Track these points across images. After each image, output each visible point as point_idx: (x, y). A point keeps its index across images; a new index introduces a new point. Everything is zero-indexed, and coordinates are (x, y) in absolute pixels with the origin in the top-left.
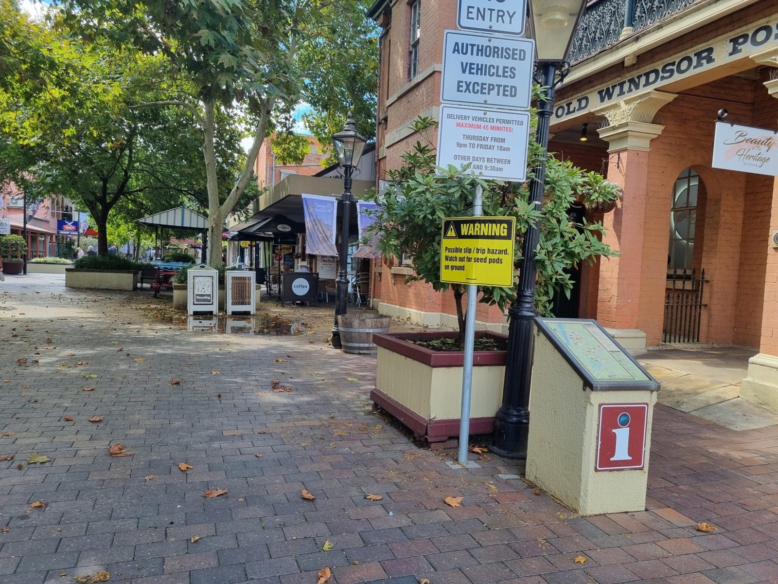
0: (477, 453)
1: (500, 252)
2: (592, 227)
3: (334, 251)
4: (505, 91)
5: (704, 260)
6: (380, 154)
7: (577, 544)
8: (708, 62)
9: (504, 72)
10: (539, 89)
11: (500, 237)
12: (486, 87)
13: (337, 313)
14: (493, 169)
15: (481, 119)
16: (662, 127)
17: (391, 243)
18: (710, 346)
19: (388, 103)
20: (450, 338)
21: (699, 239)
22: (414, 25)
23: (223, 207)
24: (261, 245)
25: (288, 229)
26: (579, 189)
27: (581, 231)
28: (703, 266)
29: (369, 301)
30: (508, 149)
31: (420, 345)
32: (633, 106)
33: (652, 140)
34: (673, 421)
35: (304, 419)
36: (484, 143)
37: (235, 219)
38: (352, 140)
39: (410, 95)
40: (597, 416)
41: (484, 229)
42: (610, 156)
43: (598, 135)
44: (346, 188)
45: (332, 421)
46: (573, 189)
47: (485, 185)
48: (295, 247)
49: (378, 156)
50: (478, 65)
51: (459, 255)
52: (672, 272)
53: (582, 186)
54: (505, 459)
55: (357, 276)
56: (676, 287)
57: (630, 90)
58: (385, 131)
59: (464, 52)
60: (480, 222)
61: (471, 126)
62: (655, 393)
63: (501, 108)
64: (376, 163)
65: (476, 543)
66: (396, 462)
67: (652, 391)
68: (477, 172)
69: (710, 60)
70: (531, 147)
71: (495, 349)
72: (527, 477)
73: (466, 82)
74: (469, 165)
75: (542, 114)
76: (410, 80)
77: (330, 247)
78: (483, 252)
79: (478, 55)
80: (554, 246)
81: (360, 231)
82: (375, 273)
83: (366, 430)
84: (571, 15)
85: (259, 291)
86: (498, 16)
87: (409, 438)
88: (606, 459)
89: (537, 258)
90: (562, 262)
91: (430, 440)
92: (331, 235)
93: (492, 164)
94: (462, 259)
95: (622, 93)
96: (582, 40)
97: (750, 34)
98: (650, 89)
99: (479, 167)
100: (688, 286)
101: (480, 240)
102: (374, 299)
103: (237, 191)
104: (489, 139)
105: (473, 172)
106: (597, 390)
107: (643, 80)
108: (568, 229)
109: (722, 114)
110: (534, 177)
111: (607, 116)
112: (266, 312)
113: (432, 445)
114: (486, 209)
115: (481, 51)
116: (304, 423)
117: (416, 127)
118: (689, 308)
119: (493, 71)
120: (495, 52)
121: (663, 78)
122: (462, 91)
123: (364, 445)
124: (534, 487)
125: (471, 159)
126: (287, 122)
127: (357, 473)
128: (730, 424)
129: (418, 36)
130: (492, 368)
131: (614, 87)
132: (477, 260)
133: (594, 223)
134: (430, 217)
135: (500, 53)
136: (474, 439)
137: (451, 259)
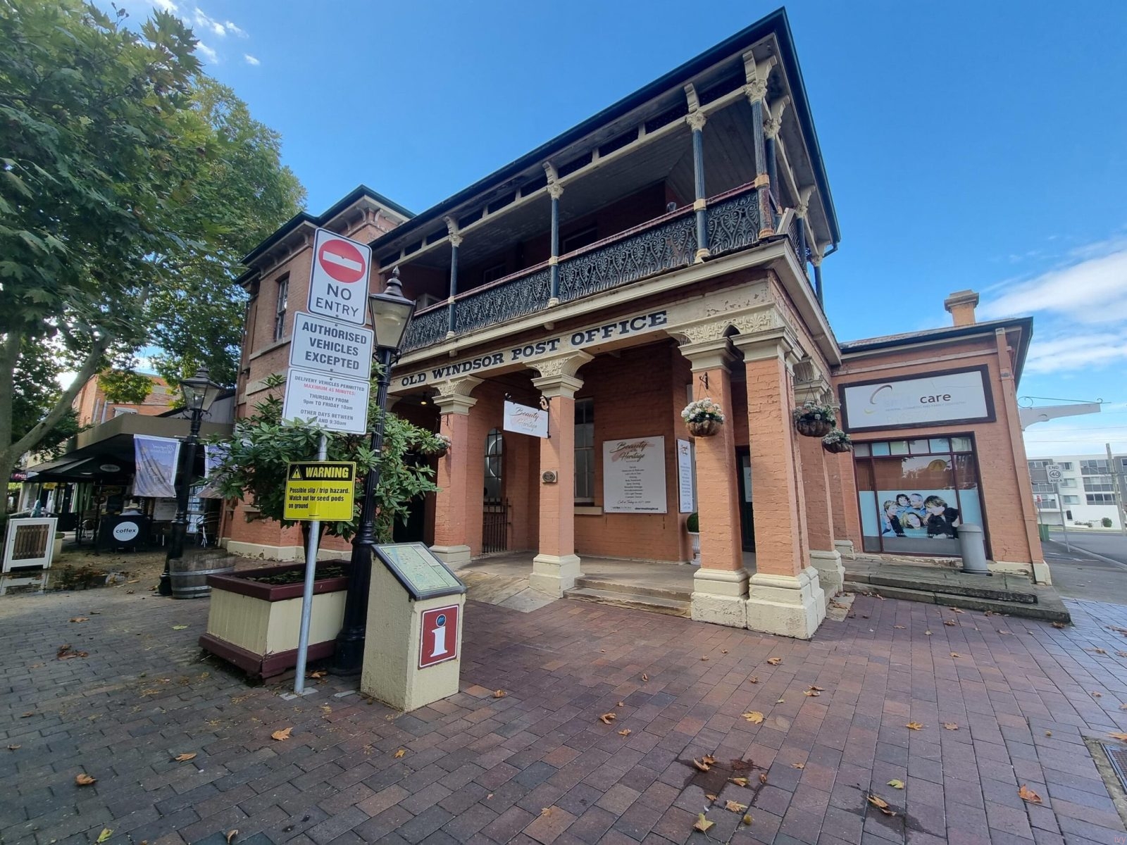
0: (316, 678)
1: (342, 491)
2: (422, 470)
3: (171, 492)
4: (348, 364)
5: (507, 492)
6: (240, 400)
7: (399, 740)
8: (500, 362)
9: (348, 350)
10: (378, 366)
11: (342, 479)
12: (333, 359)
13: (169, 557)
14: (337, 423)
15: (328, 383)
16: (477, 400)
17: (233, 484)
18: (513, 552)
19: (252, 357)
20: (296, 570)
21: (504, 477)
22: (282, 299)
23: (17, 445)
24: (75, 487)
25: (116, 469)
26: (413, 442)
27: (414, 473)
28: (507, 496)
29: (217, 541)
30: (351, 408)
31: (262, 581)
32: (457, 383)
33: (470, 408)
34: (486, 613)
35: (101, 686)
36: (329, 402)
37: (35, 459)
38: (205, 386)
39: (274, 353)
40: (420, 622)
41: (328, 472)
42: (442, 417)
43: (433, 401)
44: (193, 431)
45: (142, 680)
46: (406, 441)
47: (329, 435)
48: (126, 488)
49: (238, 402)
50: (325, 342)
51: (303, 495)
52: (487, 500)
53: (415, 439)
54: (344, 678)
55: (206, 516)
56: (491, 511)
57: (454, 373)
58: (247, 381)
59: (313, 330)
60: (324, 466)
61: (318, 387)
62: (464, 595)
63: (346, 376)
64: (235, 408)
65: (300, 771)
66: (221, 709)
67: (462, 594)
68: (322, 425)
69: (502, 361)
70: (370, 408)
71: (341, 575)
72: (362, 690)
73: (314, 354)
74: (315, 419)
75: (380, 384)
76: (275, 341)
77: (168, 488)
78: (326, 491)
79: (325, 334)
80: (392, 485)
81: (207, 470)
82: (226, 512)
83: (188, 682)
84: (403, 318)
85: (60, 541)
86: (344, 309)
87: (241, 680)
88: (427, 658)
89: (376, 495)
90: (397, 497)
91: (264, 676)
92: (170, 477)
93: (337, 419)
94: (306, 499)
95: (448, 374)
96: (420, 334)
97: (523, 349)
98: (466, 374)
99: (323, 421)
100: (498, 510)
101: (323, 481)
102: (224, 538)
103: (42, 428)
104: (334, 399)
105: (318, 425)
106: (419, 600)
107: (462, 367)
108: (403, 471)
109: (508, 395)
110: (374, 431)
111: (439, 388)
112: (68, 564)
113: (268, 681)
114: (332, 455)
115: (328, 331)
116: (100, 690)
117: (269, 383)
118: (499, 526)
119: (338, 347)
120: (340, 334)
121: (474, 368)
122: (310, 360)
123: (182, 700)
124: (367, 698)
125: (317, 413)
126: (128, 361)
127: (165, 734)
128: (523, 609)
129: (285, 306)
130: (334, 593)
131: (443, 369)
132: (320, 499)
133: (424, 467)
134: (276, 461)
135: (345, 335)
136: (310, 666)
137: (296, 498)
